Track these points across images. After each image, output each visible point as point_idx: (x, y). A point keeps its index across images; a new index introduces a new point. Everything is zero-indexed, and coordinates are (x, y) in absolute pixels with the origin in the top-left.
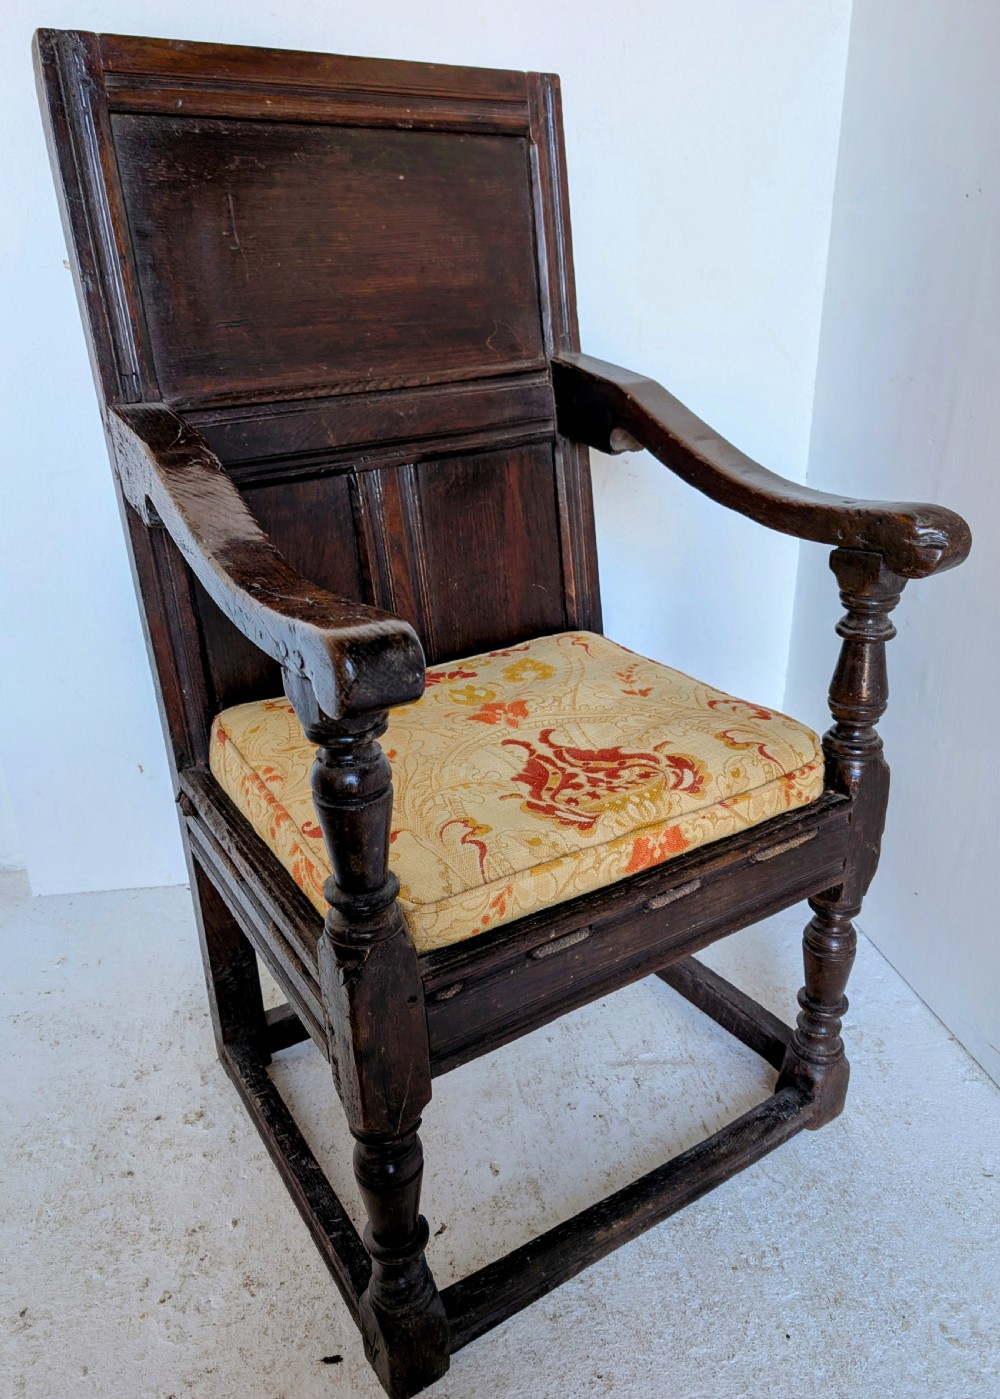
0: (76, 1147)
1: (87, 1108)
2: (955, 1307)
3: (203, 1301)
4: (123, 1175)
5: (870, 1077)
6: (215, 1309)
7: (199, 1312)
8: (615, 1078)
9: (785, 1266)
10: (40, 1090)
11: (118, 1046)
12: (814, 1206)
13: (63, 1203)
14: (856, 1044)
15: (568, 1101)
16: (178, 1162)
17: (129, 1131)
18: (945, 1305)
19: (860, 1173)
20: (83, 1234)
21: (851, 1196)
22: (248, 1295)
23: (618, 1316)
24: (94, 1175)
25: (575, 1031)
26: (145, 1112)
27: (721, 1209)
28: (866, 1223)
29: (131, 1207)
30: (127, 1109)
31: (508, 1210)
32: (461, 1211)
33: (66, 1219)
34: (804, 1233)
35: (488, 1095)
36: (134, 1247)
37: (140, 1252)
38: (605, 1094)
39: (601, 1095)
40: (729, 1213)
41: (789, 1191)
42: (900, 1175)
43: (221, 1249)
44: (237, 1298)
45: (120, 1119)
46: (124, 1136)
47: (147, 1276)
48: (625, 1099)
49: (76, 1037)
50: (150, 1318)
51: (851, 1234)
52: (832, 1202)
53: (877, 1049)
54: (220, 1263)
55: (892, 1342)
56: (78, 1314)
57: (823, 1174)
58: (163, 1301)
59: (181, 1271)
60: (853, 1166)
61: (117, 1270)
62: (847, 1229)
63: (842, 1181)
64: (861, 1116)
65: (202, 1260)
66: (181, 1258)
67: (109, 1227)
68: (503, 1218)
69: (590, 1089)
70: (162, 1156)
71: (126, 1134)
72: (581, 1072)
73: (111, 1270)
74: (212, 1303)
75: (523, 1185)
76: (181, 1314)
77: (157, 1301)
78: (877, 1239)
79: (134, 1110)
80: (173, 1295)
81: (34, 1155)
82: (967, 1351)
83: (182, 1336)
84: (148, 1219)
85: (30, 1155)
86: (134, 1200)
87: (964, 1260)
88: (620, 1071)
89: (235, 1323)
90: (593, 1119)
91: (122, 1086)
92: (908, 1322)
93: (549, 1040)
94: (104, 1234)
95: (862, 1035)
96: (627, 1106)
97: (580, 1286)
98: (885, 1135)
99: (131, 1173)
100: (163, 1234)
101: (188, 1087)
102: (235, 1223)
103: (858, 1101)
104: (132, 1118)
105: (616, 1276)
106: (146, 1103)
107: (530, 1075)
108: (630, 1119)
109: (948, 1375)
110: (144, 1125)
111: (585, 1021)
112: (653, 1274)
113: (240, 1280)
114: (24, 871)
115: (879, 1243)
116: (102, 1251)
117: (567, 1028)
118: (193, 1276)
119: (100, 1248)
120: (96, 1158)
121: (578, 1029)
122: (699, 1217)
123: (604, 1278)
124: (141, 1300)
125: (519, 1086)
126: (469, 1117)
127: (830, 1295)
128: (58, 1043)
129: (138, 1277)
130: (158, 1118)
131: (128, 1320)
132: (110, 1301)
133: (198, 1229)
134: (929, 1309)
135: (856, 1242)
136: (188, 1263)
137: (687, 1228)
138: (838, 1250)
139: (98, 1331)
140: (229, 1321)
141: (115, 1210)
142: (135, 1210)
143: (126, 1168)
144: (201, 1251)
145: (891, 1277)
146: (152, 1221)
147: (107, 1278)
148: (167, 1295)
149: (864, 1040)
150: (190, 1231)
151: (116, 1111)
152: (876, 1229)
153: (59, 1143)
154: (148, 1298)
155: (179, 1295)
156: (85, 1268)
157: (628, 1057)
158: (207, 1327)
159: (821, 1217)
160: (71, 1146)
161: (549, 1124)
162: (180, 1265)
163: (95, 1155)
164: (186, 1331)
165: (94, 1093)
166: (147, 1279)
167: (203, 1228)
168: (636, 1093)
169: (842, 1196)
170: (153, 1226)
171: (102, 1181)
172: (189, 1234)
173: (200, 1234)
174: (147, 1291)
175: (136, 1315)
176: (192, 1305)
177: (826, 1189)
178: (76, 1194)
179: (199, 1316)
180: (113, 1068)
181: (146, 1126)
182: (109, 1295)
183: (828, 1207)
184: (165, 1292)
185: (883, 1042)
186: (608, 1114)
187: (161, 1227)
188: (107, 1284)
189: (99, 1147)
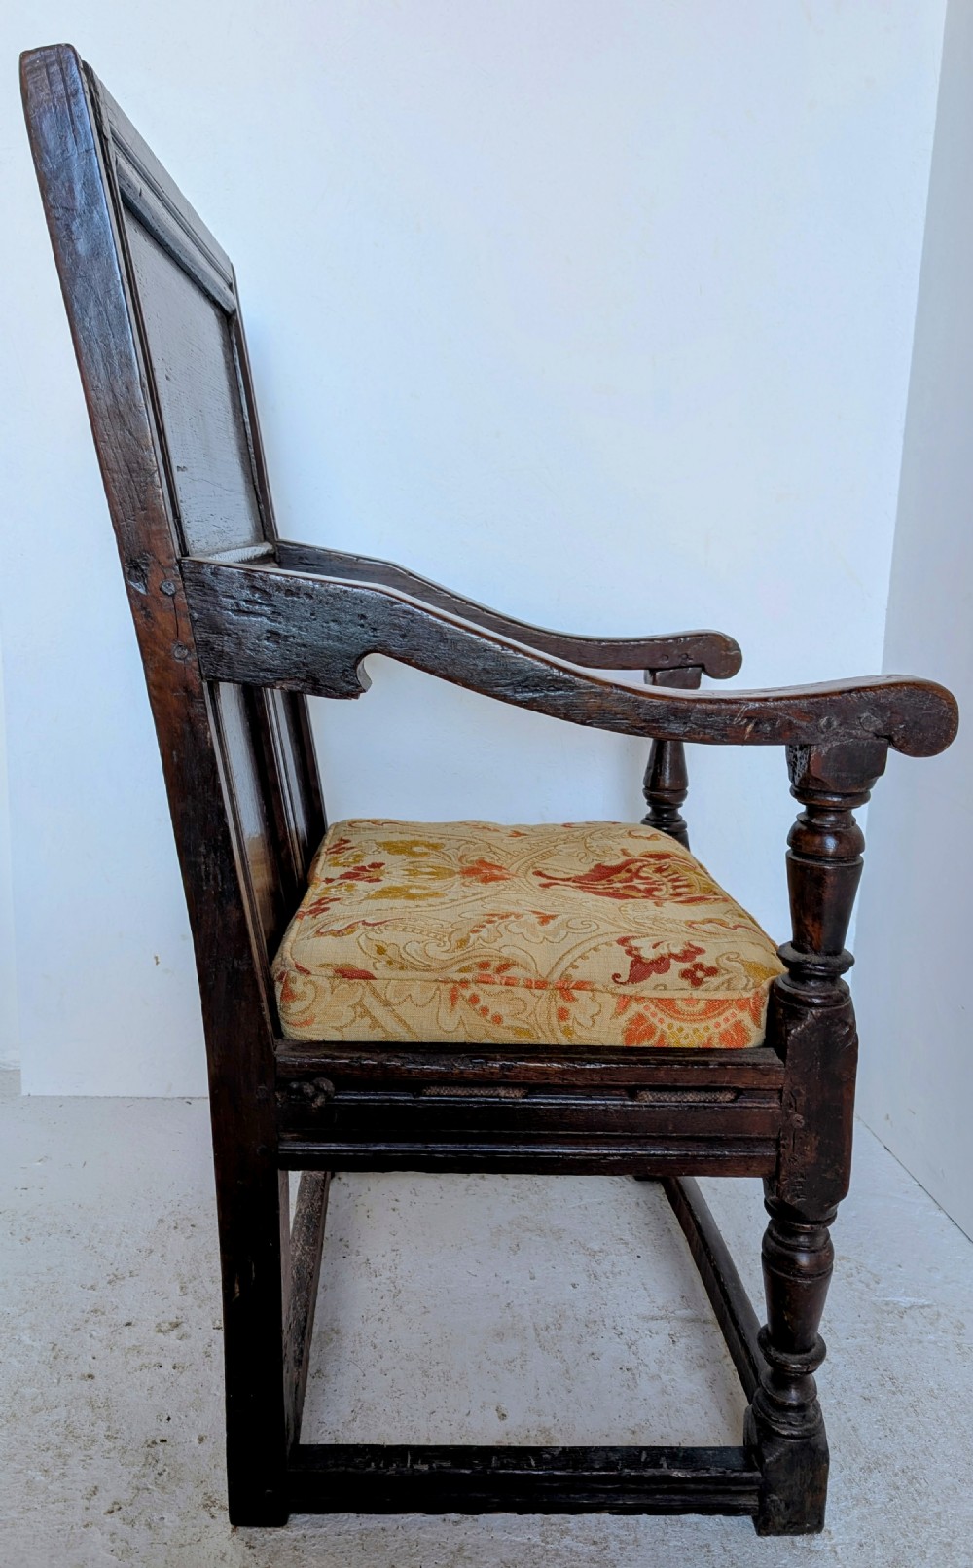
0: (35, 1344)
1: (52, 1306)
3: (156, 1518)
4: (82, 1378)
6: (168, 1527)
7: (150, 1528)
8: (648, 1332)
9: (839, 1552)
11: (93, 1247)
12: (876, 1490)
13: (13, 1399)
14: (931, 1323)
15: (591, 1350)
16: (145, 1371)
17: (94, 1333)
19: (933, 1460)
20: (31, 1433)
21: (920, 1484)
22: (207, 1516)
24: (51, 1374)
25: (603, 1279)
26: (115, 1316)
28: (938, 1515)
29: (87, 1411)
30: (96, 1311)
33: (14, 1416)
34: (863, 1518)
35: (500, 1335)
36: (85, 1453)
37: (91, 1459)
38: (634, 1347)
41: (846, 1472)
43: (182, 1465)
44: (194, 1518)
45: (86, 1321)
46: (88, 1339)
47: (96, 1484)
48: (658, 1355)
49: (49, 1235)
50: (94, 1528)
51: (919, 1525)
52: (898, 1488)
53: (956, 1331)
54: (179, 1480)
56: (16, 1516)
57: (887, 1457)
58: (111, 1512)
59: (135, 1482)
60: (923, 1452)
61: (63, 1474)
62: (915, 1520)
63: (910, 1467)
64: (934, 1400)
65: (160, 1474)
66: (136, 1469)
67: (60, 1430)
69: (618, 1340)
70: (128, 1362)
71: (91, 1336)
72: (610, 1322)
73: (57, 1473)
74: (166, 1521)
75: (533, 1433)
76: (128, 1528)
77: (104, 1511)
78: (951, 1534)
79: (103, 1314)
80: (123, 1507)
83: (128, 1552)
84: (104, 1425)
86: (91, 1404)
88: (653, 1324)
89: (189, 1544)
90: (619, 1372)
91: (93, 1288)
93: (574, 1286)
94: (54, 1436)
95: (939, 1315)
96: (660, 1362)
97: (592, 1547)
98: (964, 1423)
99: (91, 1377)
100: (119, 1443)
101: (164, 1296)
102: (201, 1440)
103: (932, 1383)
104: (100, 1322)
105: (636, 1540)
106: (117, 1307)
107: (549, 1319)
108: (662, 1376)
110: (112, 1329)
111: (616, 1270)
112: (680, 1543)
113: (200, 1499)
114: (18, 1072)
115: (953, 1538)
116: (50, 1453)
117: (595, 1276)
118: (148, 1489)
119: (48, 1449)
120: (55, 1358)
121: (608, 1278)
123: (621, 1541)
124: (87, 1508)
125: (536, 1329)
126: (476, 1356)
128: (29, 1239)
129: (87, 1484)
130: (129, 1324)
131: (69, 1527)
132: (51, 1506)
133: (158, 1442)
135: (925, 1535)
136: (144, 1476)
139: (35, 1536)
140: (182, 1542)
141: (69, 1412)
142: (90, 1414)
143: (86, 1371)
144: (160, 1464)
146: (109, 1428)
147: (51, 1482)
148: (117, 1506)
149: (941, 1321)
150: (149, 1443)
151: (83, 1312)
152: (951, 1522)
153: (17, 1338)
154: (94, 1507)
155: (129, 1508)
156: (28, 1469)
157: (663, 1312)
158: (157, 1545)
159: (884, 1503)
160: (28, 1342)
161: (568, 1372)
162: (135, 1477)
163: (54, 1354)
164: (133, 1546)
165: (61, 1292)
166: (96, 1488)
167: (165, 1441)
168: (671, 1349)
169: (910, 1483)
170: (108, 1433)
171: (59, 1381)
172: (149, 1446)
173: (160, 1447)
174: (95, 1500)
175: (80, 1523)
176: (143, 1519)
177: (891, 1473)
178: (28, 1391)
179: (150, 1532)
180: (85, 1269)
181: (114, 1331)
182: (51, 1499)
183: (893, 1493)
184: (115, 1503)
185: (964, 1325)
186: (638, 1368)
187: (119, 1434)
188: (50, 1488)
189: (60, 1346)
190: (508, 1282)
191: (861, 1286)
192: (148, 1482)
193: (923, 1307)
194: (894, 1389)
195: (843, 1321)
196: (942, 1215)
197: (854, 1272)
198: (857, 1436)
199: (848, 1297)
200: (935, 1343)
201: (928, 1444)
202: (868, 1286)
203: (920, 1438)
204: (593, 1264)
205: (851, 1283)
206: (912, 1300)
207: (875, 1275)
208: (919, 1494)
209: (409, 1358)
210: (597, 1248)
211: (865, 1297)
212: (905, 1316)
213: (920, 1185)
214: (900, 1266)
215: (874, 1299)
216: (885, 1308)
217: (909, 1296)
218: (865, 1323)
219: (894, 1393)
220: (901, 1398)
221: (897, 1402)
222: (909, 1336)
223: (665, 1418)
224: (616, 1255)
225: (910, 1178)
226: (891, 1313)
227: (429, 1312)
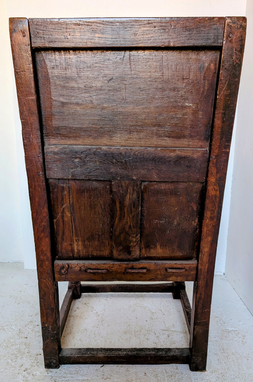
0: (15, 329)
1: (21, 320)
4: (25, 338)
5: (239, 345)
6: (37, 375)
8: (162, 334)
10: (11, 314)
11: (33, 306)
12: (213, 378)
13: (8, 342)
14: (237, 335)
15: (148, 338)
16: (39, 337)
17: (29, 327)
19: (230, 371)
20: (10, 351)
21: (225, 377)
22: (46, 373)
24: (18, 337)
25: (154, 320)
26: (35, 323)
27: (184, 374)
29: (24, 346)
30: (31, 322)
33: (7, 346)
35: (125, 333)
36: (22, 356)
37: (23, 358)
38: (158, 338)
39: (157, 337)
40: (186, 375)
42: (241, 373)
44: (44, 374)
45: (28, 324)
46: (28, 329)
47: (23, 364)
48: (164, 340)
49: (24, 303)
50: (20, 374)
52: (219, 378)
53: (243, 337)
54: (42, 364)
56: (3, 370)
57: (218, 369)
58: (25, 371)
59: (32, 364)
60: (228, 369)
61: (16, 361)
63: (223, 372)
64: (233, 355)
65: (38, 362)
66: (32, 361)
67: (17, 350)
69: (155, 335)
70: (36, 335)
71: (29, 328)
72: (153, 331)
73: (14, 361)
76: (28, 375)
77: (23, 370)
79: (32, 323)
80: (28, 370)
81: (5, 330)
84: (27, 350)
85: (4, 329)
86: (25, 344)
88: (164, 332)
89: (41, 380)
90: (153, 344)
91: (31, 316)
93: (146, 321)
95: (239, 333)
96: (164, 342)
98: (240, 362)
99: (27, 338)
100: (30, 354)
103: (233, 351)
104: (31, 325)
106: (36, 321)
107: (138, 329)
110: (34, 326)
111: (158, 318)
116: (14, 356)
117: (152, 319)
118: (34, 366)
119: (13, 355)
120: (19, 333)
121: (155, 319)
122: (177, 375)
124: (19, 370)
125: (135, 332)
126: (118, 338)
128: (19, 304)
129: (20, 364)
130: (38, 325)
131: (14, 374)
133: (39, 354)
137: (173, 377)
139: (6, 375)
140: (40, 379)
141: (20, 346)
143: (26, 336)
144: (38, 360)
146: (28, 350)
147: (13, 363)
148: (26, 370)
150: (37, 355)
151: (28, 322)
153: (12, 327)
154: (21, 369)
155: (29, 370)
156: (8, 359)
157: (167, 329)
158: (34, 380)
160: (14, 329)
161: (140, 343)
162: (32, 363)
163: (19, 332)
164: (28, 380)
165: (24, 317)
166: (22, 365)
167: (41, 354)
168: (167, 338)
169: (222, 377)
170: (28, 352)
171: (19, 338)
172: (36, 355)
173: (39, 356)
174: (22, 368)
175: (17, 373)
176: (32, 373)
177: (218, 374)
178: (12, 340)
179: (33, 376)
180: (30, 312)
182: (12, 367)
183: (217, 379)
184: (26, 369)
185: (245, 336)
186: (158, 343)
187: (30, 352)
188: (12, 364)
189: (21, 330)
190: (130, 319)
191: (220, 325)
192: (34, 364)
193: (235, 331)
194: (223, 352)
195: (213, 333)
196: (245, 307)
197: (219, 321)
198: (211, 363)
199: (216, 327)
200: (236, 340)
201: (229, 367)
202: (222, 324)
203: (227, 365)
204: (152, 316)
205: (217, 324)
206: (233, 329)
207: (224, 322)
208: (224, 379)
209: (102, 337)
210: (154, 312)
211: (220, 327)
212: (230, 333)
213: (241, 299)
214: (231, 320)
215: (223, 328)
216: (225, 331)
217: (232, 328)
218: (219, 334)
219: (223, 353)
220: (224, 354)
221: (223, 355)
222: (230, 338)
224: (158, 314)
225: (239, 297)
226: (226, 332)
227: (109, 326)
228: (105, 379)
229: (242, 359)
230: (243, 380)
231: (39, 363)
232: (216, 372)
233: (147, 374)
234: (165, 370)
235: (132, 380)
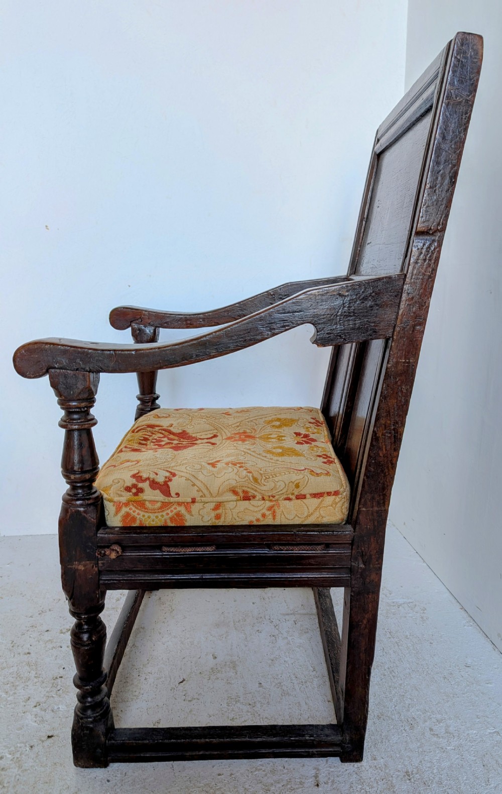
0: (3, 642)
1: (12, 625)
2: (439, 721)
3: (56, 707)
4: (25, 654)
5: (416, 623)
7: (53, 712)
8: (284, 620)
11: (32, 600)
14: (411, 609)
15: (258, 629)
16: (54, 649)
17: (31, 636)
18: (434, 720)
19: (402, 663)
21: (395, 673)
23: (266, 720)
24: (10, 654)
25: (267, 600)
26: (41, 628)
28: (401, 685)
29: (27, 668)
30: (33, 626)
31: (219, 674)
32: (194, 674)
35: (218, 625)
36: (25, 684)
37: (28, 686)
38: (277, 627)
39: (275, 627)
42: (422, 665)
43: (69, 686)
45: (28, 631)
47: (29, 696)
48: (287, 629)
49: (12, 596)
50: (28, 713)
51: (391, 689)
53: (422, 612)
54: (67, 692)
55: (403, 735)
58: (36, 706)
59: (47, 694)
60: (399, 660)
61: (15, 693)
63: (392, 667)
64: (407, 639)
65: (59, 690)
66: (48, 689)
67: (14, 675)
68: (215, 677)
69: (270, 624)
70: (46, 646)
71: (30, 637)
72: (267, 617)
73: (12, 693)
75: (228, 664)
76: (44, 712)
77: (33, 706)
78: (405, 691)
79: (36, 627)
80: (41, 704)
82: (441, 739)
83: (43, 721)
84: (34, 672)
86: (28, 664)
87: (448, 701)
88: (287, 617)
90: (269, 637)
91: (31, 617)
92: (413, 726)
93: (253, 603)
94: (11, 678)
96: (288, 632)
97: (249, 706)
98: (418, 648)
99: (29, 653)
100: (40, 679)
101: (65, 618)
104: (34, 631)
105: (268, 702)
106: (42, 624)
107: (240, 618)
108: (288, 637)
109: (430, 749)
110: (40, 633)
111: (273, 596)
112: (287, 703)
116: (9, 685)
117: (263, 599)
118: (53, 697)
119: (8, 684)
120: (13, 647)
121: (269, 599)
123: (261, 703)
124: (25, 706)
125: (234, 622)
126: (206, 634)
127: (375, 714)
129: (25, 696)
130: (48, 631)
131: (16, 714)
132: (8, 706)
133: (58, 677)
134: (425, 721)
135: (393, 692)
136: (51, 691)
137: (308, 684)
138: (383, 695)
140: (67, 716)
141: (18, 668)
142: (28, 668)
143: (27, 651)
145: (409, 707)
146: (36, 673)
147: (9, 697)
148: (38, 704)
149: (416, 608)
151: (26, 627)
152: (406, 687)
154: (28, 705)
155: (44, 705)
157: (292, 612)
158: (56, 718)
159: (378, 681)
161: (246, 639)
162: (47, 692)
163: (12, 645)
164: (45, 719)
165: (17, 619)
167: (62, 677)
168: (293, 626)
169: (391, 673)
170: (36, 675)
171: (14, 656)
172: (54, 680)
173: (59, 680)
174: (28, 702)
175: (21, 712)
176: (50, 709)
177: (383, 670)
180: (28, 609)
181: (41, 634)
182: (9, 703)
183: (383, 677)
184: (38, 703)
185: (425, 609)
186: (278, 635)
187: (40, 676)
188: (8, 699)
189: (15, 642)
190: (224, 603)
191: (383, 596)
192: (53, 694)
193: (409, 603)
194: (390, 636)
196: (425, 564)
200: (412, 617)
201: (401, 657)
202: (386, 596)
203: (398, 655)
204: (263, 594)
206: (405, 600)
207: (390, 591)
208: (394, 677)
209: (175, 637)
211: (384, 600)
212: (400, 607)
213: (417, 552)
214: (401, 587)
215: (388, 601)
216: (392, 604)
217: (404, 599)
218: (382, 611)
220: (393, 640)
221: (390, 642)
222: (401, 615)
223: (287, 654)
225: (413, 550)
226: (393, 606)
227: (186, 618)
228: (190, 701)
229: (421, 643)
230: (425, 673)
231: (61, 691)
232: (380, 667)
233: (263, 684)
234: (294, 674)
235: (237, 696)
